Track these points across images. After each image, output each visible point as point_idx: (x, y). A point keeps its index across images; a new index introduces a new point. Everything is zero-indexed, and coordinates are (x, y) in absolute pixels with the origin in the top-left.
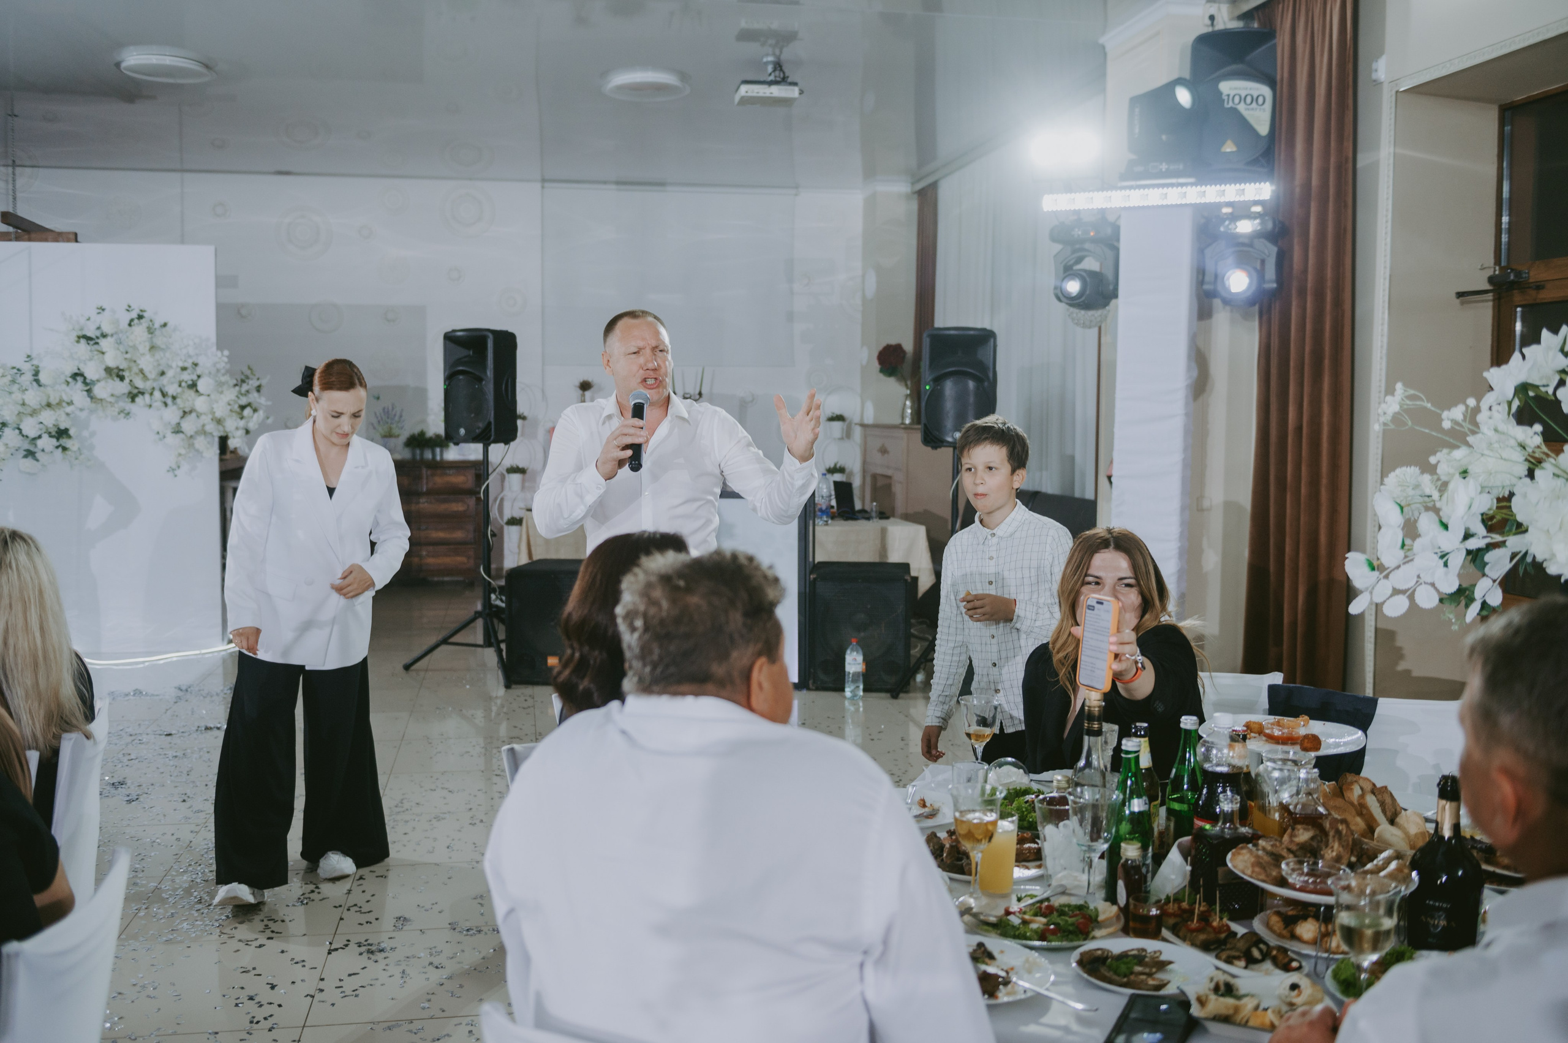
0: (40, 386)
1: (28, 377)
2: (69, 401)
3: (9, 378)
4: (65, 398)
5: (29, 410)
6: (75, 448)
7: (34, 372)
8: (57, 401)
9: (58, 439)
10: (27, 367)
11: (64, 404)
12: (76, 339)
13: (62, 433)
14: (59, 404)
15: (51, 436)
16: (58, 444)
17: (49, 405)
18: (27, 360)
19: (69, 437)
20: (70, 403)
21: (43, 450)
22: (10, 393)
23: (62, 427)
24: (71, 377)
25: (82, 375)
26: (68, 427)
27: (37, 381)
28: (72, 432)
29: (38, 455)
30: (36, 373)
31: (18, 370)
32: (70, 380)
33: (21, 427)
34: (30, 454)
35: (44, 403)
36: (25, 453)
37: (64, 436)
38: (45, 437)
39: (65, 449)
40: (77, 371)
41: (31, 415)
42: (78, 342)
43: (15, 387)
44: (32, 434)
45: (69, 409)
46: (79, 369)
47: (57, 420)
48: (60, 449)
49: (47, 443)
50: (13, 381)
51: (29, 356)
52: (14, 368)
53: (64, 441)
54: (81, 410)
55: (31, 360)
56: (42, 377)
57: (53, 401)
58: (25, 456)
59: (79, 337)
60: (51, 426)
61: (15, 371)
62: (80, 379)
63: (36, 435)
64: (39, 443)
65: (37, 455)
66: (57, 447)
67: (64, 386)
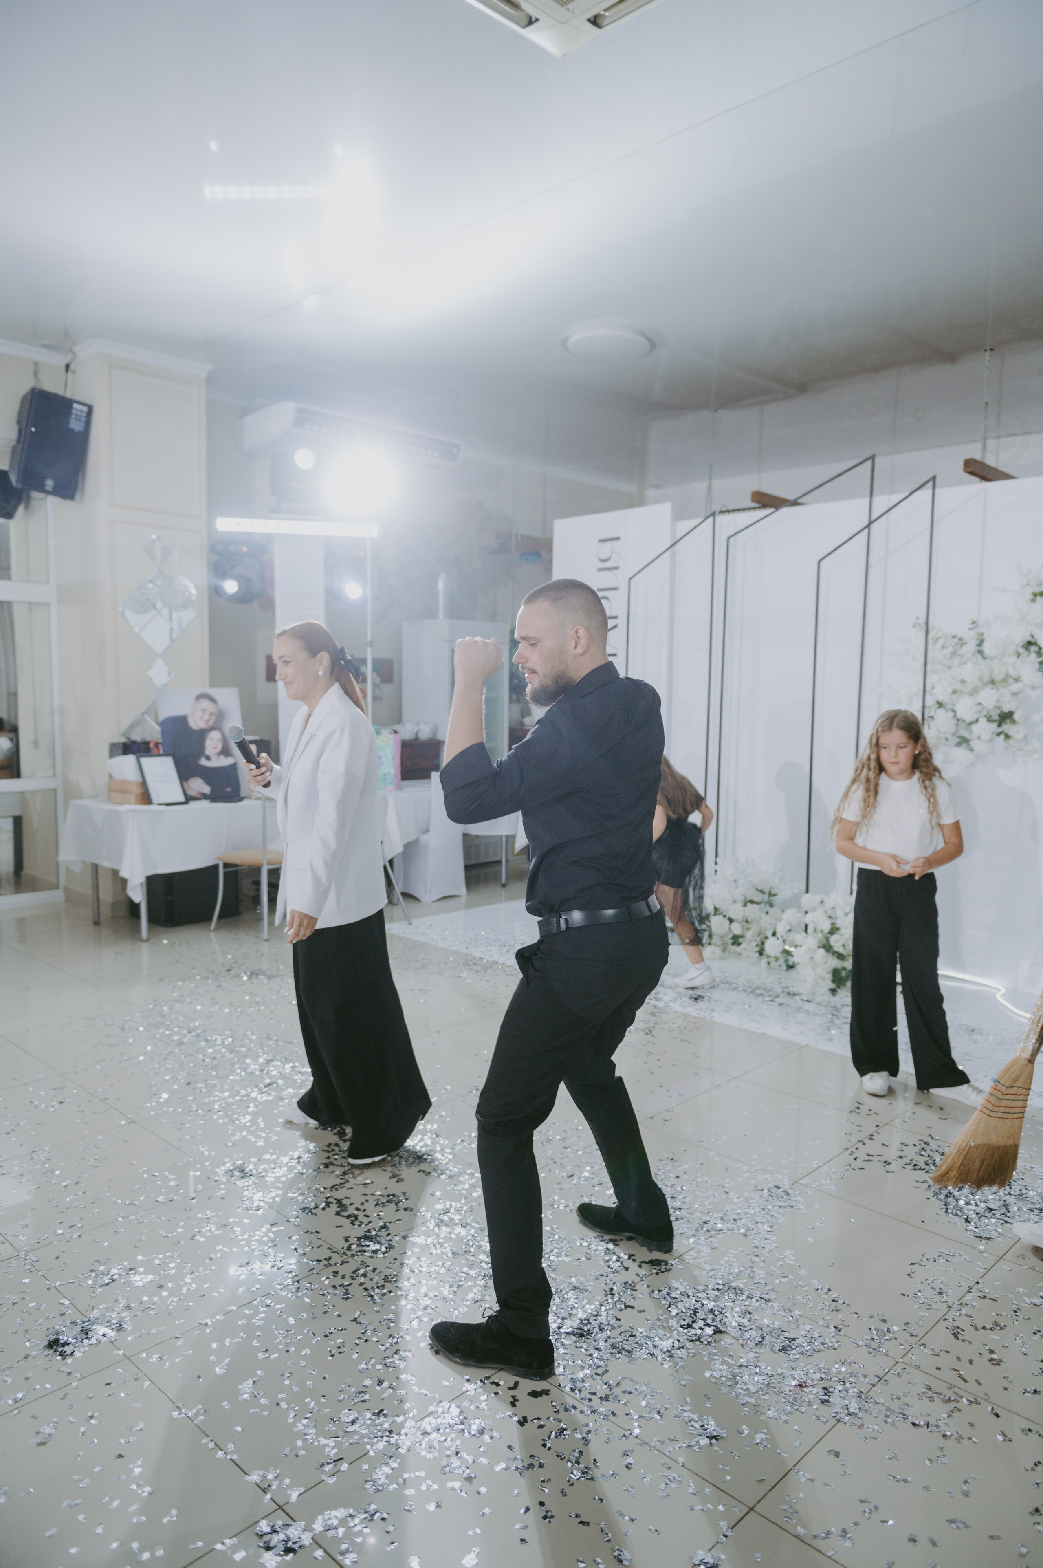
0: (985, 658)
1: (971, 647)
2: (1016, 677)
3: (950, 649)
4: (1012, 673)
5: (969, 687)
6: (1019, 736)
7: (978, 642)
8: (1002, 676)
9: (1000, 725)
10: (970, 636)
11: (1011, 681)
12: (1032, 597)
13: (1006, 717)
14: (1004, 681)
15: (990, 720)
16: (1000, 730)
17: (993, 682)
18: (972, 626)
19: (1014, 722)
20: (1017, 680)
21: (979, 738)
22: (949, 668)
23: (1006, 710)
24: (1023, 647)
25: (1035, 644)
26: (1012, 709)
27: (981, 652)
28: (1016, 716)
29: (974, 744)
30: (980, 644)
31: (960, 639)
32: (1021, 650)
33: (956, 708)
34: (964, 741)
35: (986, 679)
36: (958, 740)
37: (1008, 721)
38: (983, 721)
39: (1007, 737)
40: (1030, 639)
41: (971, 694)
42: (1033, 600)
43: (956, 660)
44: (968, 718)
45: (1015, 687)
46: (1032, 636)
47: (998, 701)
48: (1002, 737)
49: (984, 729)
50: (954, 654)
51: (974, 623)
52: (955, 637)
53: (1007, 727)
54: (1033, 688)
55: (977, 626)
56: (987, 648)
57: (998, 678)
58: (959, 744)
59: (1035, 595)
60: (991, 707)
61: (956, 640)
62: (1033, 648)
63: (974, 719)
64: (975, 727)
65: (972, 743)
66: (999, 734)
67: (1013, 659)
